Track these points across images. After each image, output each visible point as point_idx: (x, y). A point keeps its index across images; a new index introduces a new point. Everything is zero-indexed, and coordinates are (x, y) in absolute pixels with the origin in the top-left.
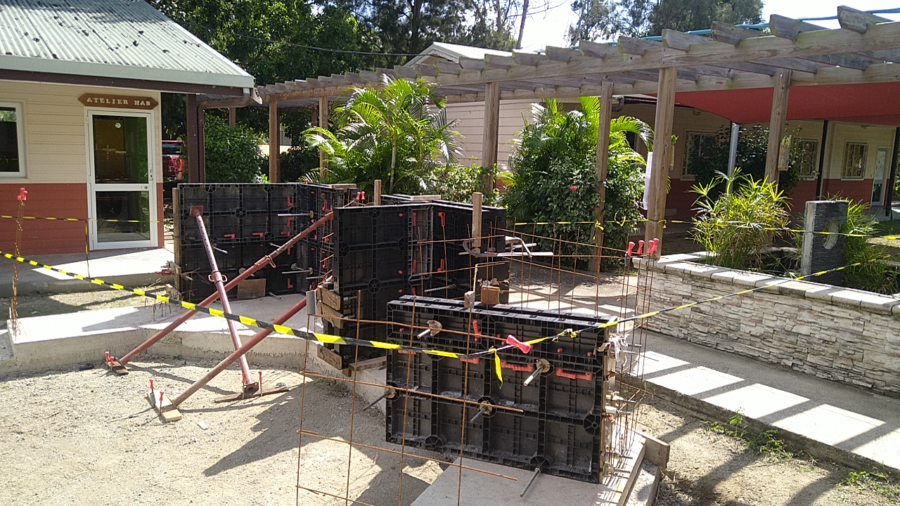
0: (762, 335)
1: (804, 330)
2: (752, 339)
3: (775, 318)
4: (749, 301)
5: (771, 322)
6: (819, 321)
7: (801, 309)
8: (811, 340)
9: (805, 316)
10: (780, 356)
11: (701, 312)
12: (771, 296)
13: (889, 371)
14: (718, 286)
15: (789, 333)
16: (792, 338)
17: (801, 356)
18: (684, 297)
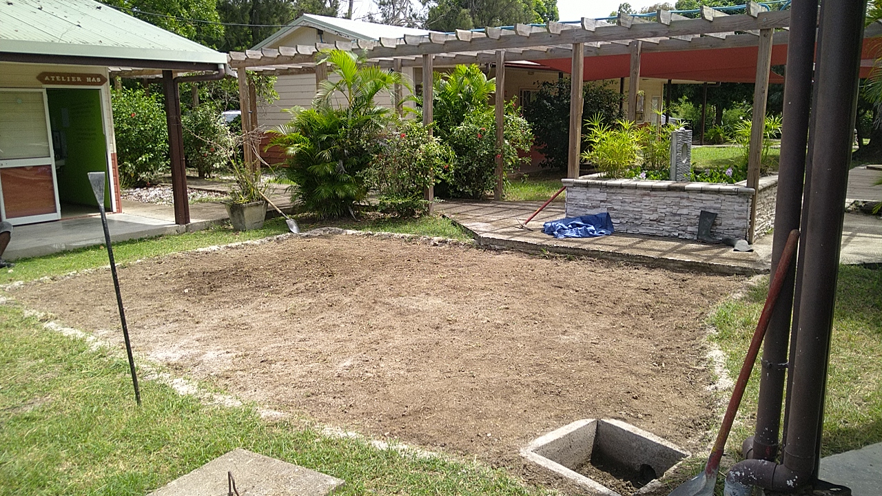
0: (657, 219)
1: (685, 211)
2: (651, 222)
3: (665, 207)
4: (647, 198)
5: (662, 210)
6: (694, 204)
7: (682, 198)
8: (689, 217)
9: (685, 202)
10: (670, 230)
11: (615, 210)
12: (662, 193)
13: (737, 228)
14: (626, 191)
15: (675, 215)
16: (677, 218)
17: (684, 228)
18: (601, 201)
